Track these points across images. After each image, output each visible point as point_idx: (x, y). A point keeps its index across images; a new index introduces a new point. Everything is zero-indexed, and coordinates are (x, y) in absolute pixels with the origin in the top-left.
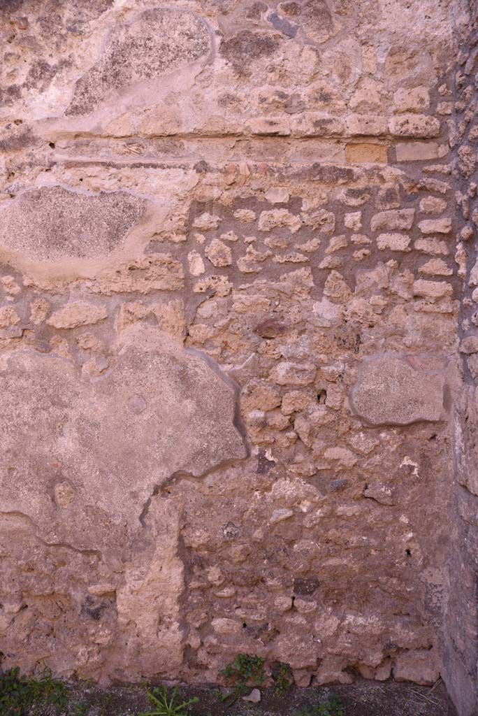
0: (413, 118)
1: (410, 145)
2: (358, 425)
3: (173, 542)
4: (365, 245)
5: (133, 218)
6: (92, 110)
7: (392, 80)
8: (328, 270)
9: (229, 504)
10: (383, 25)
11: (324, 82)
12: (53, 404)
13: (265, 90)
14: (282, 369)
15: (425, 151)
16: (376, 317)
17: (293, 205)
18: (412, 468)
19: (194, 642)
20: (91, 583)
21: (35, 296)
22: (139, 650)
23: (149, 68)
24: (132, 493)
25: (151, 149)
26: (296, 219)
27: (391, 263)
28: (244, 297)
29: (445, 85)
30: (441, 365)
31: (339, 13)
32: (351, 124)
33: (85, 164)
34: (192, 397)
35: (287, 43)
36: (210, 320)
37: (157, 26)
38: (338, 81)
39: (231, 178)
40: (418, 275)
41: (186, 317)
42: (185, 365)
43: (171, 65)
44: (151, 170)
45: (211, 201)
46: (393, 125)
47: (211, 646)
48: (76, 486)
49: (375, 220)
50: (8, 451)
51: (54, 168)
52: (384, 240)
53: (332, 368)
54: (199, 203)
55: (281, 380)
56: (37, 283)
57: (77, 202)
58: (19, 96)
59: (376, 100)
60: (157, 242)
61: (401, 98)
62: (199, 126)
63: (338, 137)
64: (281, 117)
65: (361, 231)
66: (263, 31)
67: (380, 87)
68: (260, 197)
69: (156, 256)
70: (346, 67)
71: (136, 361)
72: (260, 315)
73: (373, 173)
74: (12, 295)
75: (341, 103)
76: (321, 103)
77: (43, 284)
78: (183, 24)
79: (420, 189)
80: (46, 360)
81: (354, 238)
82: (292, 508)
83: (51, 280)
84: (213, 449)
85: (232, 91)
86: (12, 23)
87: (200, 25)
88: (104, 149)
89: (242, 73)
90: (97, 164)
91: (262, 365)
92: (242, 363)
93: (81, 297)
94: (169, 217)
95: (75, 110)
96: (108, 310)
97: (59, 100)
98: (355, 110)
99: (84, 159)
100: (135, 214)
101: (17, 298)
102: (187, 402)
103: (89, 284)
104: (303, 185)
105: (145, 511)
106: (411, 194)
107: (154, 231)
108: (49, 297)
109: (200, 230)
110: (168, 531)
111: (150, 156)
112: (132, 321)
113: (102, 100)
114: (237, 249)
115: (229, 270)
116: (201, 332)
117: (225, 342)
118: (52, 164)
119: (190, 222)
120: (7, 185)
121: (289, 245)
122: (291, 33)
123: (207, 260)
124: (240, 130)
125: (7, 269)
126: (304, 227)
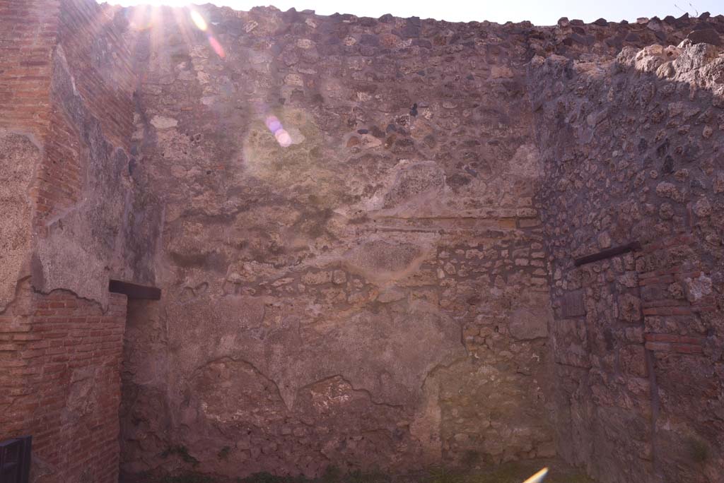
0: (526, 209)
1: (525, 220)
2: (513, 340)
3: (437, 398)
4: (510, 264)
5: (415, 254)
6: (393, 207)
7: (517, 194)
8: (496, 275)
9: (460, 379)
10: (512, 173)
11: (489, 196)
12: (381, 337)
13: (465, 199)
14: (480, 318)
15: (533, 223)
16: (517, 294)
17: (480, 248)
18: (537, 358)
19: (447, 447)
20: (399, 421)
21: (371, 289)
22: (422, 453)
23: (417, 189)
24: (417, 376)
25: (419, 223)
26: (481, 253)
27: (522, 271)
28: (462, 287)
29: (537, 197)
30: (545, 313)
31: (494, 167)
32: (501, 213)
33: (392, 230)
34: (443, 331)
35: (475, 178)
36: (448, 297)
37: (420, 172)
38: (495, 195)
39: (454, 236)
40: (533, 276)
41: (439, 296)
42: (439, 317)
43: (427, 189)
44: (420, 233)
45: (446, 246)
46: (518, 213)
47: (455, 448)
48: (391, 375)
49: (514, 253)
50: (360, 360)
51: (378, 232)
52: (518, 262)
53: (500, 316)
54: (441, 247)
55: (480, 323)
56: (372, 283)
57: (390, 247)
58: (360, 200)
59: (511, 203)
60: (425, 265)
61: (521, 201)
62: (440, 215)
63: (496, 218)
64: (472, 210)
65: (508, 258)
66: (463, 174)
67: (512, 197)
68: (466, 244)
69: (425, 270)
70: (498, 189)
71: (419, 317)
72: (469, 294)
73: (512, 233)
74: (359, 288)
75: (497, 204)
76: (489, 204)
77: (374, 283)
78: (430, 171)
79: (531, 239)
80: (377, 317)
81: (505, 261)
82: (487, 379)
83: (379, 281)
84: (453, 354)
85: (452, 199)
86: (355, 169)
87: (438, 172)
88: (398, 224)
89: (456, 192)
90: (397, 230)
91: (471, 316)
92: (463, 316)
94: (430, 254)
95: (386, 207)
96: (405, 295)
97: (378, 202)
98: (503, 207)
99: (390, 227)
100: (417, 252)
101: (361, 289)
102: (441, 333)
104: (484, 239)
105: (424, 384)
106: (526, 243)
107: (423, 260)
108: (377, 289)
109: (442, 259)
110: (434, 393)
111: (418, 227)
112: (416, 299)
113: (398, 203)
114: (457, 266)
115: (455, 276)
116: (445, 303)
117: (455, 307)
118: (376, 230)
119: (438, 255)
120: (356, 239)
121: (479, 265)
122: (475, 175)
123: (445, 272)
124: (456, 216)
125: (357, 276)
126: (485, 257)
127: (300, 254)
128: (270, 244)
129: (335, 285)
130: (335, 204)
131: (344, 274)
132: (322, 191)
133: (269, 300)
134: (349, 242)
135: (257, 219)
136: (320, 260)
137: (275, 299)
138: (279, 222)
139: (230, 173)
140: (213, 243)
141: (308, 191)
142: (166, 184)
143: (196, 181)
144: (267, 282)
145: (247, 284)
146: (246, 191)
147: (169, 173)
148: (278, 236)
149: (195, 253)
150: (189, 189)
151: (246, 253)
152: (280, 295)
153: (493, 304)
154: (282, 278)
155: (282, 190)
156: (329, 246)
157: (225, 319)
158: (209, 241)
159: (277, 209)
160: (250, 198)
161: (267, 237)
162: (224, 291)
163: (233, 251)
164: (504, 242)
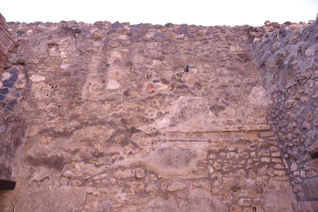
0: (263, 125)
1: (263, 132)
4: (258, 161)
5: (192, 156)
6: (177, 125)
7: (256, 116)
8: (249, 169)
10: (251, 103)
11: (238, 117)
13: (223, 119)
14: (241, 201)
15: (268, 134)
16: (266, 182)
17: (236, 151)
21: (162, 181)
23: (192, 114)
25: (194, 136)
26: (237, 155)
27: (266, 166)
28: (226, 179)
29: (269, 117)
30: (288, 196)
31: (239, 100)
32: (247, 127)
33: (176, 141)
35: (227, 107)
36: (218, 187)
37: (192, 103)
38: (242, 116)
39: (218, 144)
40: (274, 169)
41: (211, 186)
42: (212, 201)
43: (198, 113)
44: (195, 142)
45: (213, 151)
46: (258, 127)
49: (259, 154)
51: (166, 141)
52: (263, 160)
53: (256, 200)
54: (210, 151)
55: (242, 205)
56: (163, 177)
57: (175, 152)
59: (253, 121)
60: (199, 164)
61: (259, 120)
62: (207, 130)
63: (244, 131)
64: (228, 126)
65: (256, 157)
66: (220, 104)
67: (253, 118)
68: (226, 149)
69: (200, 167)
70: (243, 113)
71: (197, 201)
72: (232, 184)
73: (256, 140)
74: (154, 181)
75: (244, 122)
76: (239, 123)
77: (165, 177)
78: (199, 103)
79: (269, 144)
80: (167, 202)
81: (254, 159)
83: (168, 176)
85: (215, 120)
86: (151, 102)
87: (204, 103)
88: (180, 136)
89: (217, 115)
90: (179, 140)
91: (235, 200)
92: (229, 200)
93: (177, 181)
94: (202, 156)
95: (172, 125)
96: (186, 185)
97: (166, 122)
98: (248, 124)
99: (174, 139)
100: (194, 155)
101: (156, 182)
103: (180, 177)
104: (238, 145)
106: (267, 146)
107: (198, 160)
108: (167, 181)
109: (211, 159)
111: (194, 138)
112: (194, 188)
113: (179, 123)
114: (222, 164)
115: (221, 171)
116: (215, 190)
117: (223, 193)
118: (165, 141)
119: (208, 157)
120: (152, 147)
121: (237, 162)
122: (228, 105)
123: (214, 168)
124: (218, 130)
125: (152, 172)
126: (240, 157)
127: (113, 157)
128: (94, 151)
129: (137, 179)
130: (138, 124)
131: (143, 171)
132: (130, 116)
133: (90, 189)
134: (147, 148)
135: (86, 134)
136: (127, 161)
137: (94, 189)
138: (100, 136)
139: (73, 106)
140: (56, 150)
141: (120, 116)
142: (33, 113)
143: (51, 111)
144: (89, 177)
145: (75, 178)
146: (81, 117)
147: (36, 106)
148: (99, 145)
149: (44, 157)
150: (46, 116)
151: (77, 157)
152: (98, 186)
153: (249, 190)
154: (100, 174)
155: (104, 116)
156: (133, 152)
157: (57, 204)
158: (54, 148)
159: (100, 128)
160: (83, 121)
161: (92, 146)
162: (60, 183)
163: (69, 155)
164: (252, 147)
